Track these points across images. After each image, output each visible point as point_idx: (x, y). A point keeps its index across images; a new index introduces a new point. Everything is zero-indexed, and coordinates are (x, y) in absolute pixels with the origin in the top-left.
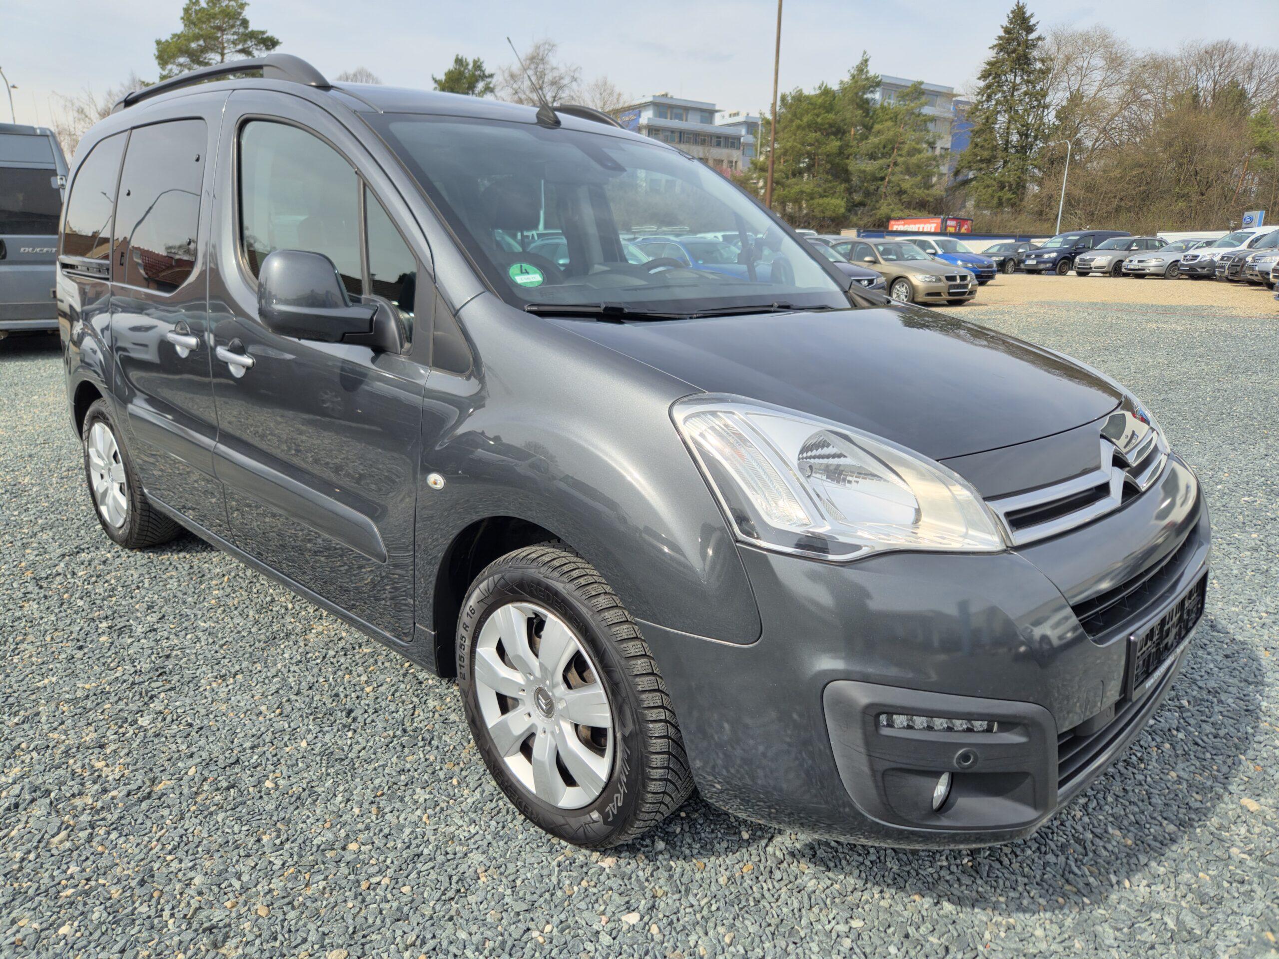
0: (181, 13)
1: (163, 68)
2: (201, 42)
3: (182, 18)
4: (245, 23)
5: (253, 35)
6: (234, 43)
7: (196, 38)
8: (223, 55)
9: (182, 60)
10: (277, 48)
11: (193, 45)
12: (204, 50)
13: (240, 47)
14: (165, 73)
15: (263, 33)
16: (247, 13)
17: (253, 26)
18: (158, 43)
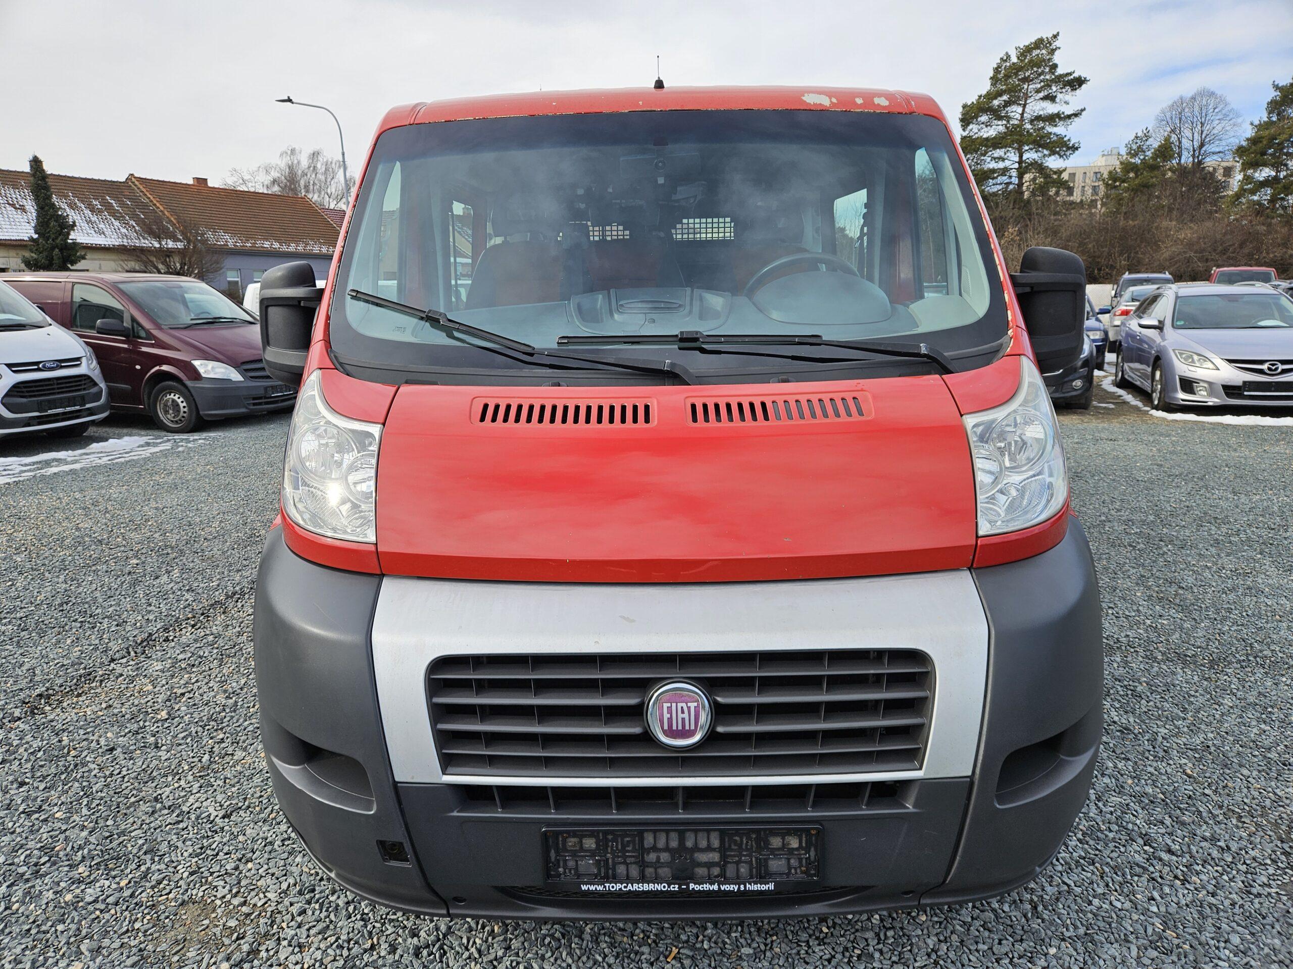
0: (991, 74)
1: (964, 130)
2: (1005, 97)
3: (991, 78)
4: (1055, 66)
5: (1059, 79)
6: (1038, 91)
7: (1000, 94)
8: (1024, 106)
9: (984, 118)
10: (1084, 86)
11: (996, 103)
12: (1007, 104)
13: (1041, 95)
14: (965, 134)
15: (1070, 74)
16: (1057, 58)
17: (1060, 71)
18: (964, 106)
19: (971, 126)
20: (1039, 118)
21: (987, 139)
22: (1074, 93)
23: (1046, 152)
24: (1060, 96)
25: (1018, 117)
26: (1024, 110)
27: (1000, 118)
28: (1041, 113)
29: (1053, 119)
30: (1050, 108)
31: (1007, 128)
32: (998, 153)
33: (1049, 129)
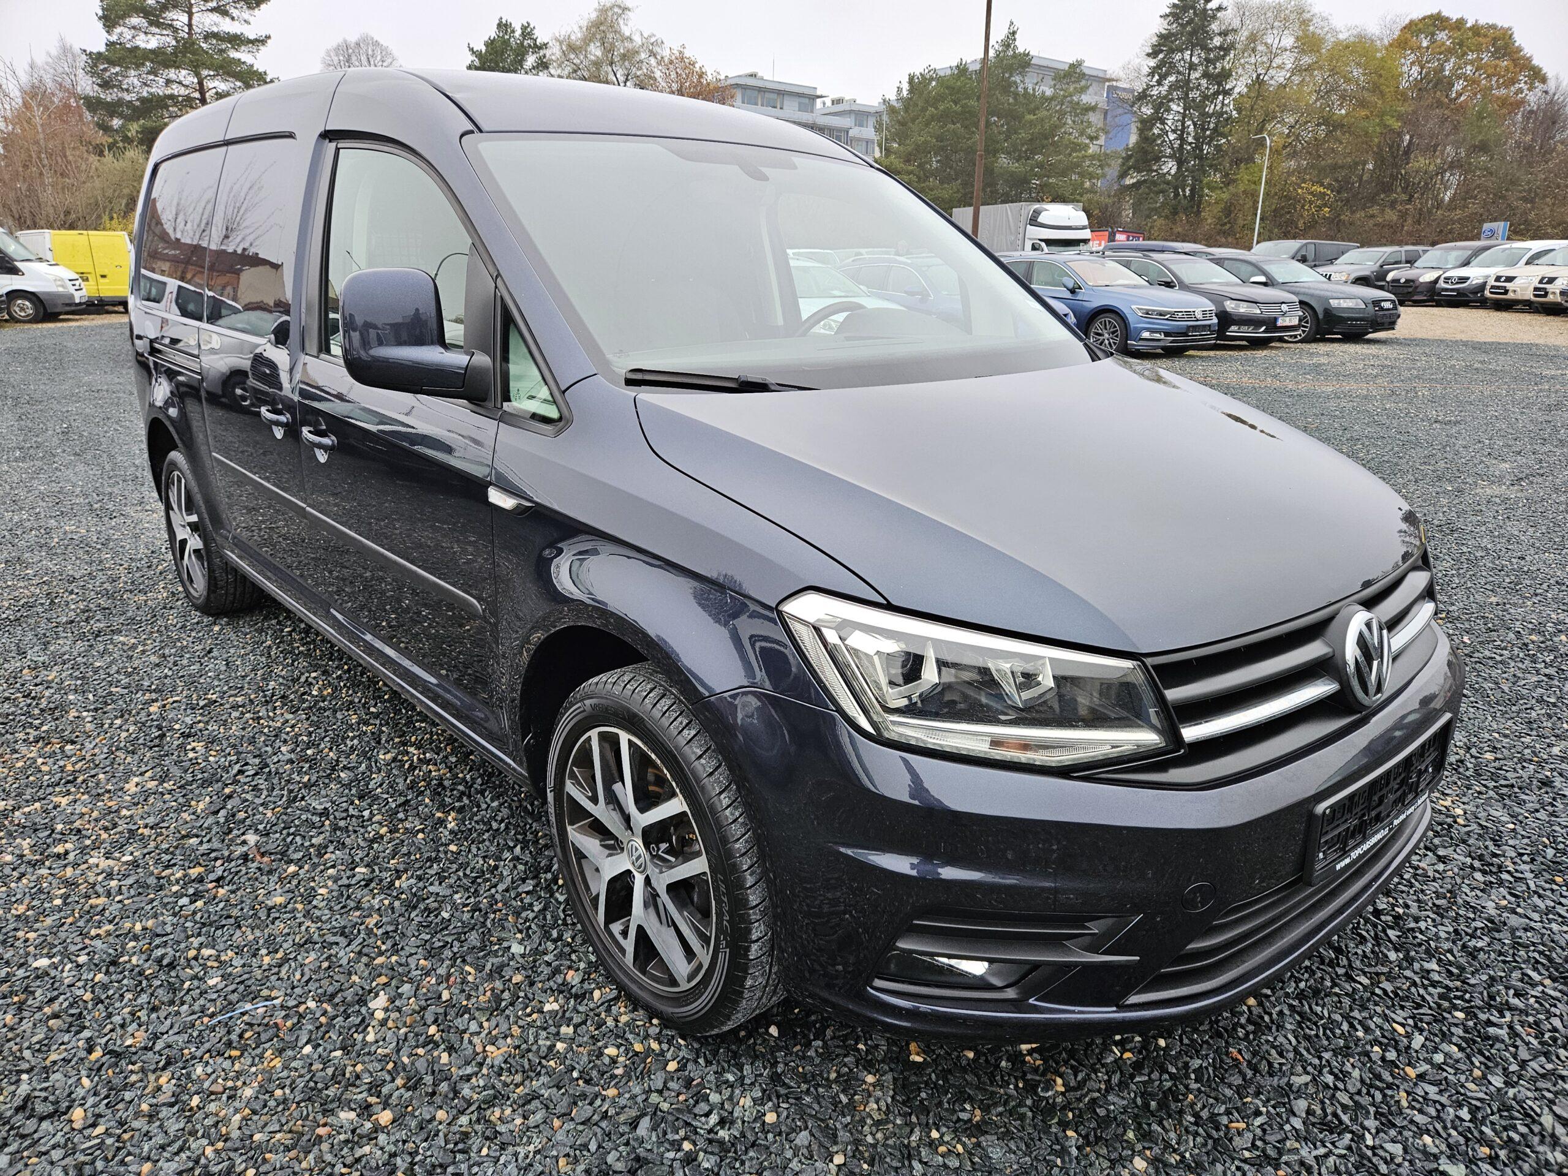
19: (118, 30)
20: (215, 35)
21: (152, 51)
22: (251, 12)
23: (238, 84)
24: (235, 12)
25: (186, 29)
26: (190, 19)
27: (158, 25)
28: (215, 30)
29: (237, 40)
30: (226, 26)
31: (177, 42)
32: (172, 74)
33: (234, 54)
